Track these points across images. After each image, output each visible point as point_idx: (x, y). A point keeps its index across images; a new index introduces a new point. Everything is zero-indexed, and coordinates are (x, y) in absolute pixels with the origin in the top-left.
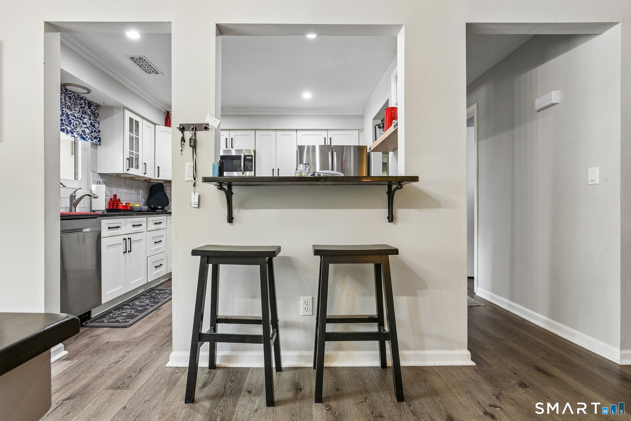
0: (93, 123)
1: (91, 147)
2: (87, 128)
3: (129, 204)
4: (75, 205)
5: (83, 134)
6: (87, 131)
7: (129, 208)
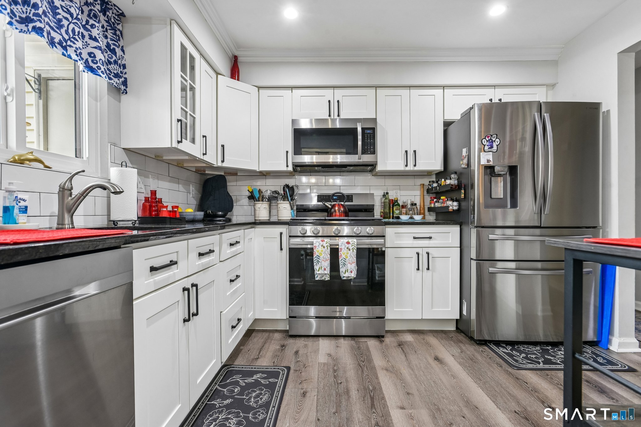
0: (112, 47)
1: (108, 94)
2: (100, 48)
3: (177, 207)
4: (71, 210)
5: (90, 60)
6: (99, 55)
7: (178, 216)
